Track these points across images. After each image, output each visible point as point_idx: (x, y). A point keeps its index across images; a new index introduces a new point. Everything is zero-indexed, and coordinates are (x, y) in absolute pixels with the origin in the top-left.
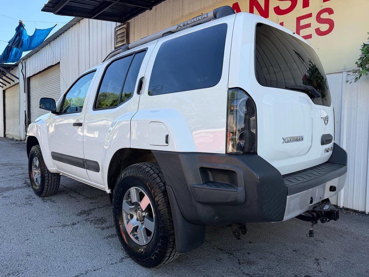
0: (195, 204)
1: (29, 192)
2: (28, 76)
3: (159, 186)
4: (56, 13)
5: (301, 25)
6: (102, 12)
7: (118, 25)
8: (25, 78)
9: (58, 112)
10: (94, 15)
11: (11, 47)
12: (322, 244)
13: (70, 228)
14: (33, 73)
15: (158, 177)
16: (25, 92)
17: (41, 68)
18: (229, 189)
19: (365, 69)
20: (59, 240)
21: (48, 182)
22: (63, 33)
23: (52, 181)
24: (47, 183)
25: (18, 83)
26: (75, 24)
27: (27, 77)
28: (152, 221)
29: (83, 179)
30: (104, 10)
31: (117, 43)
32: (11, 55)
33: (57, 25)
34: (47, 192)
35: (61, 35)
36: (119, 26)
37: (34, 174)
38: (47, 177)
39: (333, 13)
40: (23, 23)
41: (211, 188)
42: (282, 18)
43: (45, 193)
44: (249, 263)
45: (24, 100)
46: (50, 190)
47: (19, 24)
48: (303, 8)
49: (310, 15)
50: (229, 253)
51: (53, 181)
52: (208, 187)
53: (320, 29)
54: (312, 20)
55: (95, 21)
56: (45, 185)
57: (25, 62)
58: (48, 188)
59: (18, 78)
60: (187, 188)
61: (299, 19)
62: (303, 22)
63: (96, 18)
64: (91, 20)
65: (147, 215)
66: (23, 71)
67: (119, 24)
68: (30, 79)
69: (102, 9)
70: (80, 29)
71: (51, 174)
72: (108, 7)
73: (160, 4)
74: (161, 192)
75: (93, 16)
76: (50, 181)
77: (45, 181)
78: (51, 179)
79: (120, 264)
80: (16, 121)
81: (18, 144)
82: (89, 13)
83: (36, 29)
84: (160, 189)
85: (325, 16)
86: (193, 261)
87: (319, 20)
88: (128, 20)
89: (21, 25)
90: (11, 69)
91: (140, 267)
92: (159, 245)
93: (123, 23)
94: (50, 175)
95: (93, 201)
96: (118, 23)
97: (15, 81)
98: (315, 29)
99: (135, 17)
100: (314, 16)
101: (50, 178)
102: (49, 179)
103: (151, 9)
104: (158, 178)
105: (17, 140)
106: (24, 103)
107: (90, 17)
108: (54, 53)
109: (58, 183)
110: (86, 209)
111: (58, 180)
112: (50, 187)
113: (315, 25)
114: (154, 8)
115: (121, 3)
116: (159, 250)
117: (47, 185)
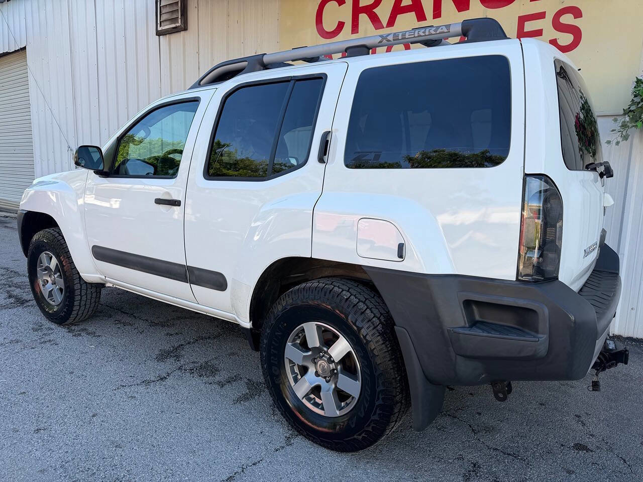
0: (454, 359)
1: (33, 315)
3: (374, 325)
5: (525, 30)
9: (106, 172)
12: (573, 390)
13: (158, 387)
15: (368, 309)
18: (524, 336)
19: (641, 121)
20: (156, 412)
21: (81, 299)
23: (87, 297)
24: (79, 302)
28: (356, 379)
29: (177, 299)
31: (160, 22)
34: (76, 317)
37: (41, 283)
38: (79, 290)
39: (582, 17)
41: (490, 335)
43: (73, 319)
44: (489, 430)
46: (83, 314)
48: (531, 1)
49: (541, 16)
50: (449, 415)
51: (89, 297)
52: (485, 334)
53: (558, 40)
54: (545, 24)
56: (75, 305)
58: (79, 310)
60: (443, 333)
61: (522, 20)
62: (529, 26)
65: (341, 368)
71: (85, 284)
74: (378, 334)
76: (84, 298)
77: (74, 298)
78: (86, 294)
79: (289, 449)
84: (375, 330)
85: (567, 19)
86: (403, 434)
87: (558, 26)
91: (326, 451)
92: (376, 419)
94: (84, 287)
95: (172, 330)
98: (550, 40)
100: (550, 17)
101: (83, 292)
102: (82, 295)
104: (368, 311)
108: (12, 28)
109: (97, 300)
110: (167, 347)
111: (98, 294)
112: (83, 308)
113: (550, 33)
116: (373, 427)
117: (79, 304)
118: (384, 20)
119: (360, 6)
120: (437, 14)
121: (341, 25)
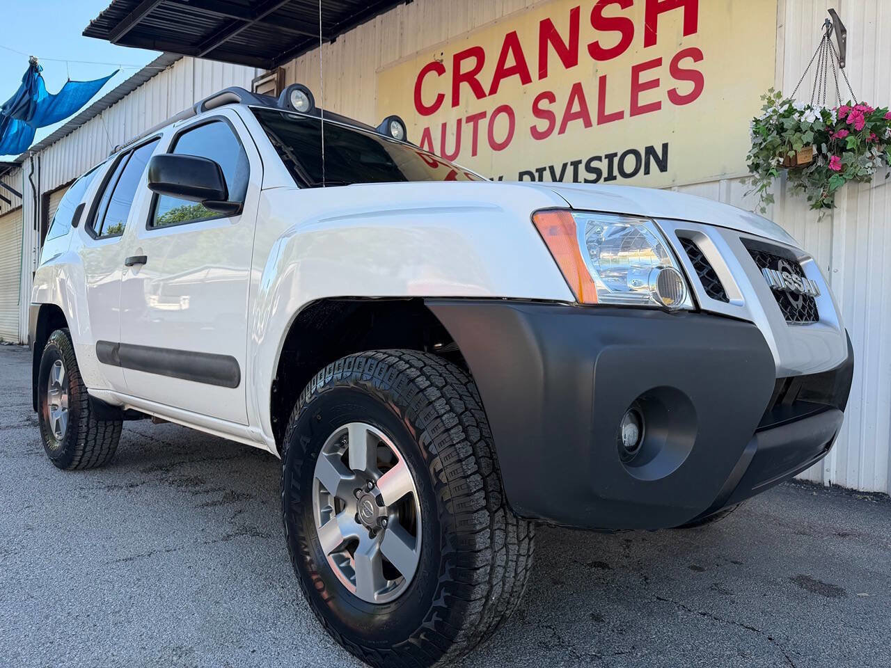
2: (44, 189)
4: (115, 41)
5: (640, 82)
6: (222, 42)
7: (259, 75)
8: (37, 195)
10: (204, 48)
11: (8, 118)
14: (58, 183)
16: (35, 229)
17: (76, 172)
22: (133, 90)
25: (21, 207)
26: (162, 71)
27: (41, 193)
30: (227, 39)
32: (6, 136)
33: (119, 70)
35: (127, 95)
36: (263, 77)
39: (702, 59)
40: (39, 63)
42: (604, 66)
45: (33, 246)
47: (28, 65)
48: (645, 47)
49: (657, 63)
53: (677, 90)
54: (662, 72)
55: (208, 62)
57: (39, 158)
59: (20, 196)
61: (637, 70)
62: (644, 77)
63: (209, 56)
64: (199, 61)
66: (33, 177)
67: (261, 72)
68: (50, 198)
69: (221, 37)
70: (174, 83)
72: (236, 33)
73: (354, 30)
75: (203, 50)
80: (10, 298)
81: (14, 351)
82: (193, 44)
83: (69, 81)
85: (686, 64)
87: (676, 72)
88: (283, 64)
89: (34, 68)
90: (5, 174)
93: (270, 71)
96: (259, 70)
97: (13, 203)
98: (668, 92)
99: (298, 58)
100: (666, 63)
103: (333, 41)
105: (11, 344)
106: (33, 254)
107: (195, 55)
108: (111, 136)
113: (668, 82)
114: (340, 38)
115: (266, 25)
118: (486, 88)
119: (461, 74)
120: (543, 73)
121: (441, 98)
